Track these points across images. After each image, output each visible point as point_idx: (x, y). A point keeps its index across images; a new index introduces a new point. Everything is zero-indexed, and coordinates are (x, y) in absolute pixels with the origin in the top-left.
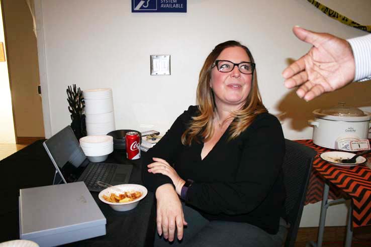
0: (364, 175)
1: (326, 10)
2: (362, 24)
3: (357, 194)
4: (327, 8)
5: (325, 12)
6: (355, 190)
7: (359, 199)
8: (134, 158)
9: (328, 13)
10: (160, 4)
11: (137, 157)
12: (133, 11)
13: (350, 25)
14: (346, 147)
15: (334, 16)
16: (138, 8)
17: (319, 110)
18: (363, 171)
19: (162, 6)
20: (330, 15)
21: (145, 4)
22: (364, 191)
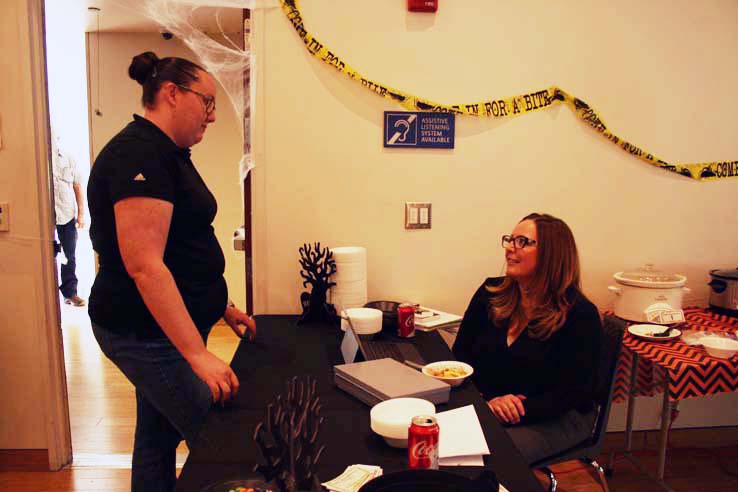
0: (679, 349)
1: (626, 146)
2: (670, 163)
3: (673, 367)
4: (628, 144)
5: (625, 149)
6: (670, 363)
7: (675, 372)
8: (409, 336)
9: (628, 149)
10: (420, 137)
11: (412, 335)
12: (386, 146)
13: (654, 165)
14: (656, 319)
15: (636, 153)
16: (391, 142)
17: (621, 273)
18: (677, 345)
19: (423, 139)
20: (631, 152)
21: (401, 137)
22: (680, 364)
